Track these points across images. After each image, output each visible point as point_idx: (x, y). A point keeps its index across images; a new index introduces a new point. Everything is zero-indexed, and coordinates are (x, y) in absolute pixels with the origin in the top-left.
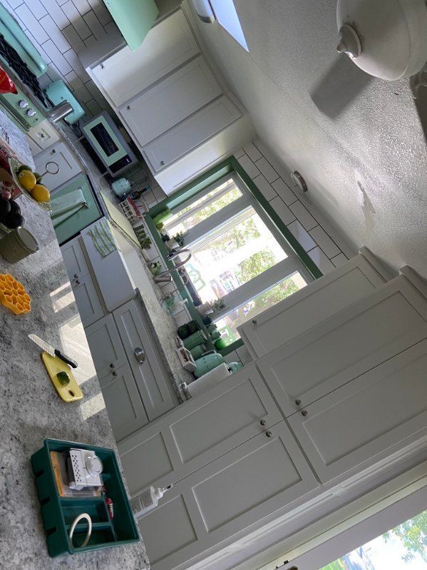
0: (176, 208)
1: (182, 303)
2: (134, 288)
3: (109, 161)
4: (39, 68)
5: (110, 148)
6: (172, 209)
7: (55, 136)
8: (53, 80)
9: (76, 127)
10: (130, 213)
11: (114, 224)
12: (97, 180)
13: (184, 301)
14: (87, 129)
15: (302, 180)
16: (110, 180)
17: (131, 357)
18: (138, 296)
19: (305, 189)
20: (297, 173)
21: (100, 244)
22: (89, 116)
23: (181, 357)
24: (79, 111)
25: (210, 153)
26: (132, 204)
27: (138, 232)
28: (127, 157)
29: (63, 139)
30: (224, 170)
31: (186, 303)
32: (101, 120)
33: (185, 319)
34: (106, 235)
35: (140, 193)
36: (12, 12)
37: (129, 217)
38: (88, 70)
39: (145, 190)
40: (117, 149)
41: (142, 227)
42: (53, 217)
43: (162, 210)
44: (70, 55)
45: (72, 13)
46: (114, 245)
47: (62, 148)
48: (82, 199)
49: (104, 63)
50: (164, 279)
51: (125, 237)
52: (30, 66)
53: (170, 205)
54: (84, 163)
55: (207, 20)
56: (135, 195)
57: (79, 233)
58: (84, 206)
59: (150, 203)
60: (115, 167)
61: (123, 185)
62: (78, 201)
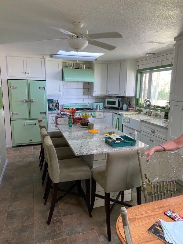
0: (140, 96)
1: (159, 112)
2: (139, 120)
3: (116, 105)
4: (87, 106)
5: (114, 103)
6: (140, 98)
7: (101, 113)
8: (92, 105)
9: (105, 108)
10: (131, 110)
11: (126, 115)
12: (117, 111)
13: (159, 111)
14: (107, 105)
15: (149, 53)
16: (121, 109)
17: (152, 134)
18: (142, 121)
19: (154, 54)
20: (147, 54)
21: (126, 121)
22: (104, 103)
23: (165, 122)
24: (102, 104)
25: (131, 77)
26: (131, 107)
27: (138, 111)
28: (119, 100)
29: (103, 112)
30: (139, 75)
31: (160, 111)
32: (107, 100)
33: (163, 114)
34: (126, 118)
35: (130, 103)
36: (74, 103)
37: (132, 111)
38: (94, 95)
39: (130, 101)
40: (115, 101)
41: (137, 109)
42: (116, 129)
43: (137, 101)
44: (90, 97)
45: (82, 90)
46: (128, 118)
47: (105, 113)
48: (116, 118)
49: (95, 90)
50: (150, 113)
51: (133, 115)
52: (86, 107)
53: (138, 97)
54: (111, 111)
55: (96, 59)
56: (130, 105)
57: (123, 125)
58: (118, 118)
59: (133, 103)
60: (119, 105)
61: (125, 106)
62: (116, 119)
